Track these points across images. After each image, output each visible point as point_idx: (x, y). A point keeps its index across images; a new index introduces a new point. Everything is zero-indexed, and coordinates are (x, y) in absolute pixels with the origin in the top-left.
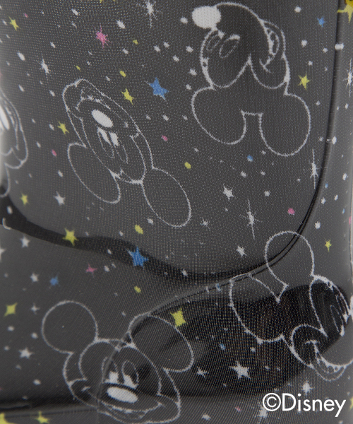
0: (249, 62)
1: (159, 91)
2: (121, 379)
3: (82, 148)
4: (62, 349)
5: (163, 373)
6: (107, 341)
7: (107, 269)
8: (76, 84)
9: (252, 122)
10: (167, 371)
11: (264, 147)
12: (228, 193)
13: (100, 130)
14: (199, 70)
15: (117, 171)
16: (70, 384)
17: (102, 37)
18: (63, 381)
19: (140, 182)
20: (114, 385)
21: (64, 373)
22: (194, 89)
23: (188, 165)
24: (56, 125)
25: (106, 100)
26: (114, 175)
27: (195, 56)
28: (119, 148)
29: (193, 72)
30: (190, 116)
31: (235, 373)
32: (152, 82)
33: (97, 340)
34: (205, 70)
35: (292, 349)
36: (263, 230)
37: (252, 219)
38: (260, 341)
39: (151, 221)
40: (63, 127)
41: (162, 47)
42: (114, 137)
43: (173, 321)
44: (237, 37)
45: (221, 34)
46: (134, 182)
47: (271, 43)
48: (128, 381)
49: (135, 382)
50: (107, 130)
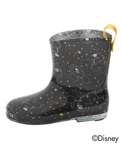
0: (100, 61)
1: (87, 65)
2: (80, 106)
3: (73, 74)
4: (70, 103)
5: (86, 104)
6: (77, 101)
7: (76, 90)
8: (73, 65)
9: (100, 68)
10: (87, 104)
11: (101, 72)
12: (95, 78)
13: (76, 71)
14: (93, 62)
15: (78, 76)
16: (72, 107)
17: (78, 58)
18: (71, 107)
19: (82, 78)
20: (79, 107)
21: (71, 106)
22: (92, 65)
23: (90, 75)
24: (68, 71)
25: (78, 67)
26: (78, 77)
27: (93, 60)
28: (79, 73)
29: (92, 62)
30: (91, 68)
31: (97, 103)
32: (86, 64)
33: (75, 101)
34: (94, 62)
35: (103, 99)
36: (100, 83)
37: (98, 81)
38: (99, 98)
39: (83, 83)
40: (70, 71)
41: (88, 59)
42: (78, 72)
43: (87, 97)
44: (99, 58)
45: (97, 57)
46: (81, 78)
47: (103, 58)
48: (81, 106)
49: (82, 106)
50: (77, 71)
